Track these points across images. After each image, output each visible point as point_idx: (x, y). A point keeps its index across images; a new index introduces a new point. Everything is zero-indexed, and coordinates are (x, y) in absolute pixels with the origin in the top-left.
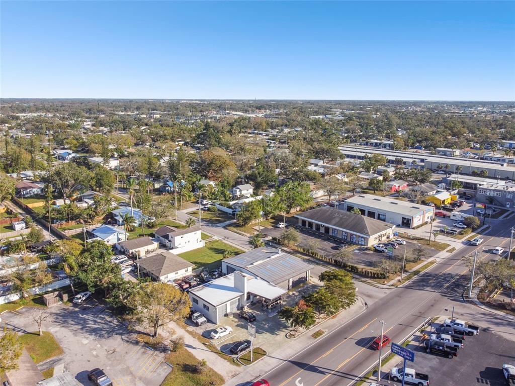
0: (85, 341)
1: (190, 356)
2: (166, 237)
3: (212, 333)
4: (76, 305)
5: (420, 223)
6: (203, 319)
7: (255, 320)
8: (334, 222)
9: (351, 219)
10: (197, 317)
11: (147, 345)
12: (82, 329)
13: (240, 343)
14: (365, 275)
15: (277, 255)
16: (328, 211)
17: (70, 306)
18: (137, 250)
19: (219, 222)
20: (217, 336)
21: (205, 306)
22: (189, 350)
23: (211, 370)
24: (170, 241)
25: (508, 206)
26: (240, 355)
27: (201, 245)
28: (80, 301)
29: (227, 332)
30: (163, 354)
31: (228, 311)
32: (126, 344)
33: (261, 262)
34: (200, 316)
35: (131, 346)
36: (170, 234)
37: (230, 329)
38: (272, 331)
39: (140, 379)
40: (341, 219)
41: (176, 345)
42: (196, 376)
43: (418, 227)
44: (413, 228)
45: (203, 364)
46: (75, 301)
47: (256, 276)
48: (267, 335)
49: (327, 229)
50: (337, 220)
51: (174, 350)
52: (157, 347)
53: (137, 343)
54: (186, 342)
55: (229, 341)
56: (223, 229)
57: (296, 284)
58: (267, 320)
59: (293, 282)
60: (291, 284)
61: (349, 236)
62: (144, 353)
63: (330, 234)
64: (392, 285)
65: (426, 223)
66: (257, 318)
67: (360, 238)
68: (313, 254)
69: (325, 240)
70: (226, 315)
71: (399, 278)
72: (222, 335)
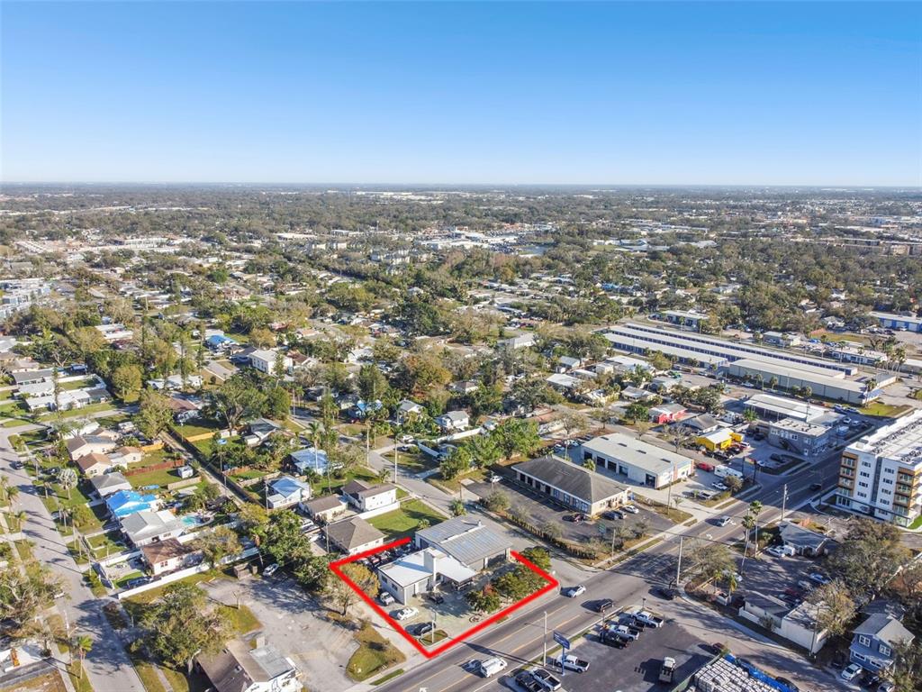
0: (280, 617)
1: (377, 634)
2: (356, 496)
3: (399, 614)
4: (265, 578)
5: (666, 482)
6: (391, 599)
7: (442, 602)
8: (556, 480)
9: (576, 478)
10: (385, 597)
11: (337, 622)
12: (274, 603)
13: (424, 625)
14: (574, 554)
15: (476, 528)
16: (551, 465)
17: (259, 578)
18: (323, 512)
19: (419, 470)
20: (403, 617)
21: (393, 586)
22: (376, 628)
23: (395, 648)
24: (360, 502)
25: (806, 454)
26: (423, 636)
27: (396, 506)
28: (270, 573)
29: (414, 613)
30: (352, 632)
31: (417, 592)
32: (318, 621)
33: (457, 536)
34: (388, 596)
35: (323, 622)
36: (360, 494)
37: (416, 610)
38: (457, 614)
39: (332, 653)
40: (565, 476)
41: (365, 624)
42: (381, 653)
43: (665, 487)
44: (658, 489)
45: (388, 643)
46: (264, 574)
47: (448, 554)
48: (451, 618)
49: (548, 489)
50: (560, 478)
51: (362, 628)
52: (346, 624)
53: (328, 620)
54: (373, 621)
55: (414, 622)
56: (423, 483)
57: (492, 563)
58: (454, 603)
59: (489, 561)
60: (486, 562)
61: (571, 500)
62: (335, 630)
63: (552, 494)
64: (599, 568)
65: (679, 481)
66: (445, 601)
67: (583, 505)
68: (522, 523)
69: (543, 503)
70: (414, 596)
71: (609, 559)
72: (408, 616)
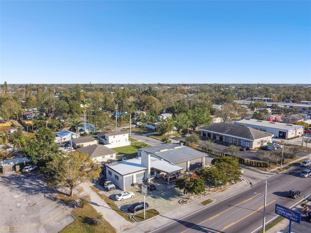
0: (16, 196)
1: (94, 211)
2: (104, 137)
3: (117, 196)
4: (24, 173)
5: (293, 136)
6: (113, 186)
7: (155, 189)
8: (226, 131)
9: (239, 129)
10: (108, 184)
11: (63, 202)
12: (18, 188)
13: (138, 204)
14: (250, 165)
16: (222, 125)
17: (19, 174)
18: (81, 144)
19: (145, 133)
20: (120, 198)
21: (116, 176)
22: (95, 207)
23: (107, 223)
24: (106, 140)
26: (136, 213)
27: (128, 143)
28: (27, 170)
29: (130, 196)
30: (72, 209)
31: (135, 182)
32: (46, 200)
33: (167, 150)
34: (111, 183)
35: (50, 201)
36: (106, 135)
37: (132, 194)
38: (167, 197)
40: (232, 129)
41: (84, 202)
42: (93, 227)
43: (292, 138)
44: (288, 139)
45: (100, 217)
46: (23, 170)
48: (162, 200)
49: (221, 137)
50: (229, 130)
51: (82, 207)
52: (69, 203)
53: (55, 199)
54: (92, 200)
55: (130, 202)
57: (192, 167)
58: (165, 190)
59: (191, 165)
60: (189, 166)
61: (238, 141)
62: (57, 207)
63: (224, 141)
64: (273, 172)
65: (298, 137)
66: (157, 188)
67: (246, 142)
68: (209, 150)
69: (219, 144)
70: (133, 185)
71: (279, 167)
72: (125, 198)
